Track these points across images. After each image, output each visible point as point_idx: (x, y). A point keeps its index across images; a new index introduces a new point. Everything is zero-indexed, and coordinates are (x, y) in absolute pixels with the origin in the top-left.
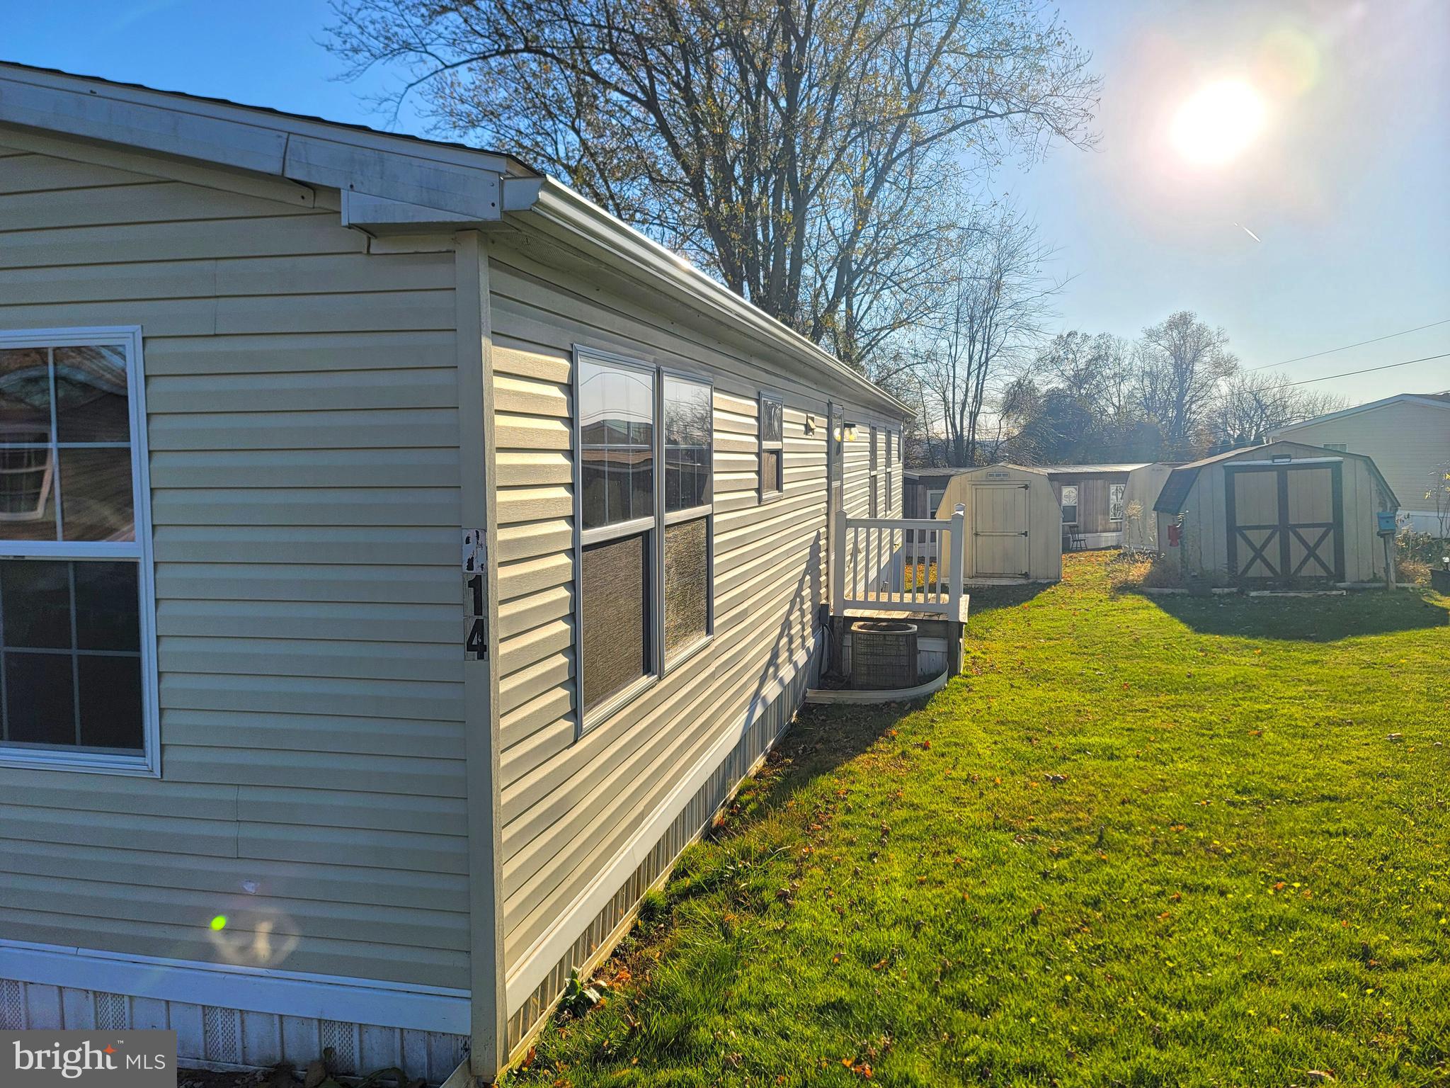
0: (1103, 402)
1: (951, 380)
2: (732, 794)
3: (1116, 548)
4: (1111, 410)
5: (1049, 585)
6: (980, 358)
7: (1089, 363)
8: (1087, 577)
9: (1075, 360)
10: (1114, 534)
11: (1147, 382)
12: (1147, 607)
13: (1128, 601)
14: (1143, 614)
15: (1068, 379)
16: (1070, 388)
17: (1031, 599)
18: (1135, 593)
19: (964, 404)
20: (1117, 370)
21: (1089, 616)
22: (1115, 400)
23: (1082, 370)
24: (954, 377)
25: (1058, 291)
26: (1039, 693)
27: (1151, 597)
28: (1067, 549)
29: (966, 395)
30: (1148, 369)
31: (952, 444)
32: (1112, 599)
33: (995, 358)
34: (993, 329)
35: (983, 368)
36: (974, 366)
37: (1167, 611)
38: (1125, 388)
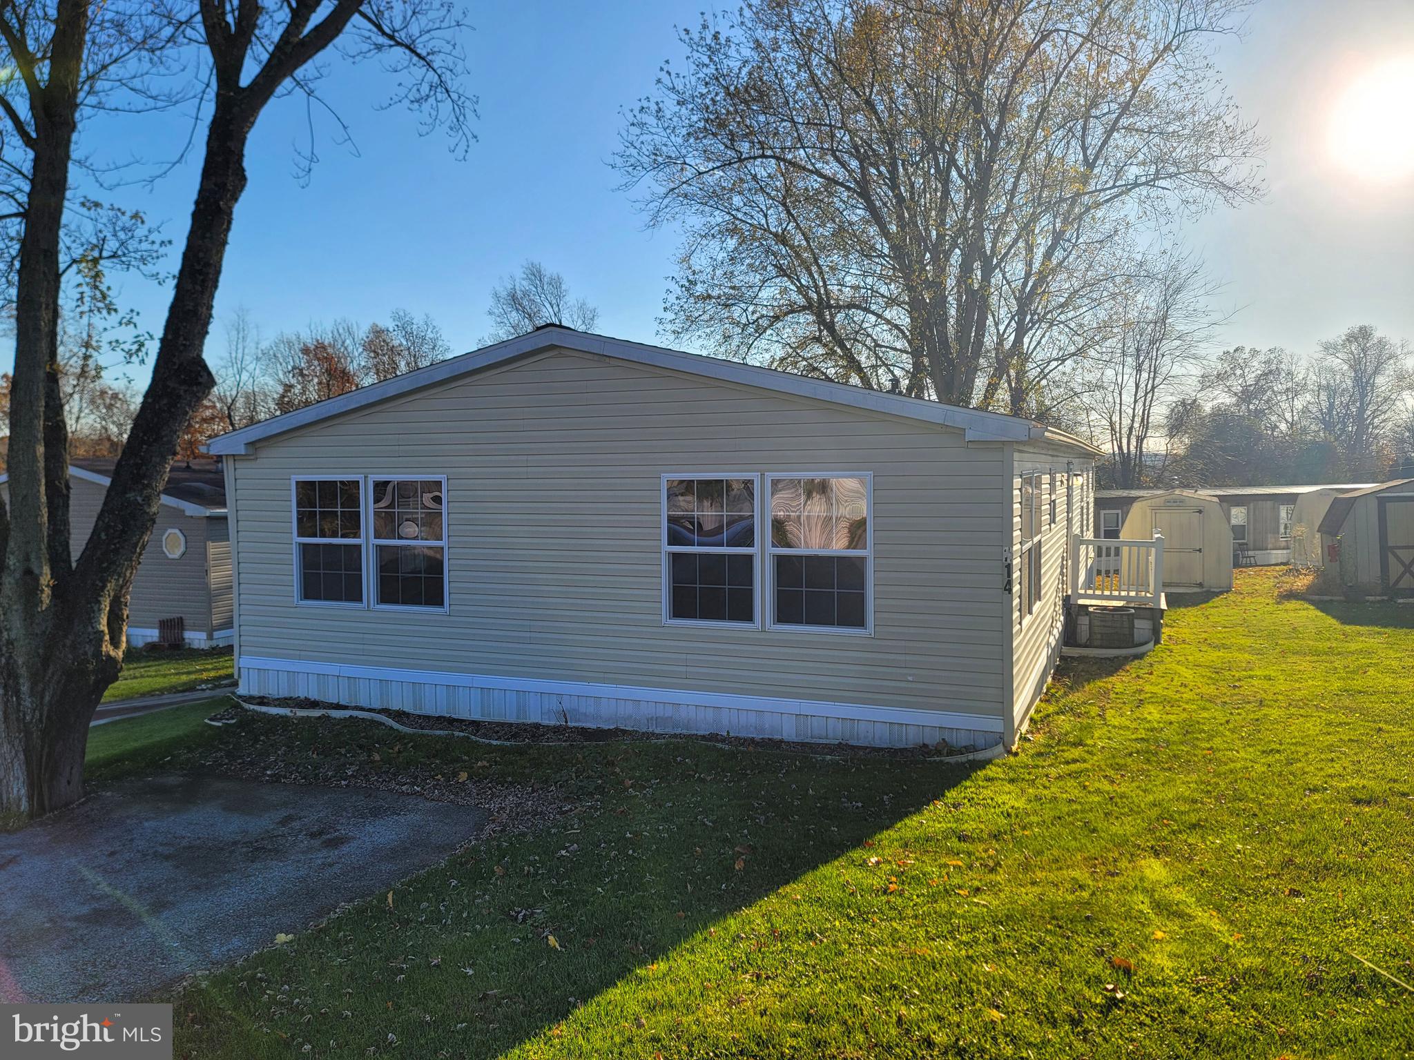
0: (1274, 418)
1: (1118, 407)
2: (1045, 691)
3: (1284, 564)
4: (1283, 426)
5: (1221, 593)
6: (1146, 386)
7: (1258, 379)
8: (1256, 587)
9: (1243, 376)
10: (1285, 552)
11: (1323, 396)
12: (1307, 609)
13: (1292, 605)
14: (1304, 613)
15: (1236, 394)
16: (1237, 405)
17: (1207, 602)
18: (1298, 599)
19: (1131, 429)
20: (1290, 384)
21: (1257, 613)
22: (1288, 416)
23: (1251, 385)
24: (1121, 404)
25: (1225, 322)
26: (1221, 654)
27: (1312, 602)
28: (1236, 565)
29: (1133, 421)
30: (1324, 382)
31: (1119, 466)
32: (1278, 603)
33: (1161, 386)
34: (1159, 359)
35: (1150, 395)
36: (1141, 393)
37: (1322, 611)
38: (1299, 404)
